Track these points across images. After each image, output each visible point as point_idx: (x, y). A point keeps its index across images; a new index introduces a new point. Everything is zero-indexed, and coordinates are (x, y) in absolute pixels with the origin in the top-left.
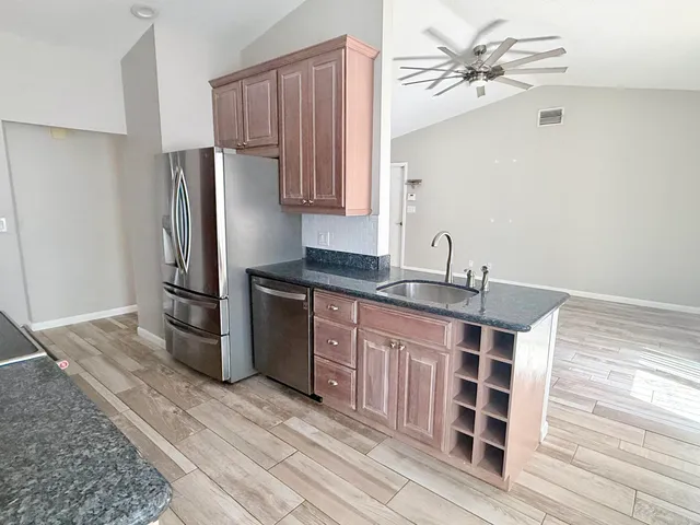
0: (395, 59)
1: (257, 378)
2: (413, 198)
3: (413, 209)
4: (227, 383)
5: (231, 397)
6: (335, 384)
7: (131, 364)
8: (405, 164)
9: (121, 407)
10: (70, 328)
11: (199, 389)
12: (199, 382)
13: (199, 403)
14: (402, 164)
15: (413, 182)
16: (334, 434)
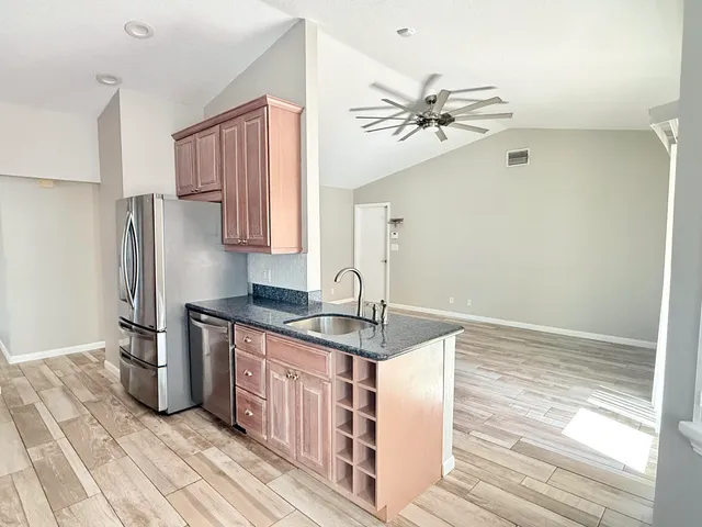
0: (352, 110)
1: (196, 410)
2: (396, 236)
3: (396, 247)
4: (164, 414)
5: (163, 427)
6: (251, 414)
7: (84, 394)
8: (388, 204)
9: (57, 434)
10: (45, 361)
11: (136, 419)
12: (140, 412)
13: (131, 432)
14: (385, 204)
15: (395, 221)
16: (243, 464)
